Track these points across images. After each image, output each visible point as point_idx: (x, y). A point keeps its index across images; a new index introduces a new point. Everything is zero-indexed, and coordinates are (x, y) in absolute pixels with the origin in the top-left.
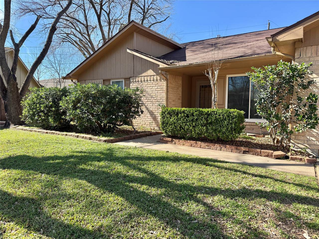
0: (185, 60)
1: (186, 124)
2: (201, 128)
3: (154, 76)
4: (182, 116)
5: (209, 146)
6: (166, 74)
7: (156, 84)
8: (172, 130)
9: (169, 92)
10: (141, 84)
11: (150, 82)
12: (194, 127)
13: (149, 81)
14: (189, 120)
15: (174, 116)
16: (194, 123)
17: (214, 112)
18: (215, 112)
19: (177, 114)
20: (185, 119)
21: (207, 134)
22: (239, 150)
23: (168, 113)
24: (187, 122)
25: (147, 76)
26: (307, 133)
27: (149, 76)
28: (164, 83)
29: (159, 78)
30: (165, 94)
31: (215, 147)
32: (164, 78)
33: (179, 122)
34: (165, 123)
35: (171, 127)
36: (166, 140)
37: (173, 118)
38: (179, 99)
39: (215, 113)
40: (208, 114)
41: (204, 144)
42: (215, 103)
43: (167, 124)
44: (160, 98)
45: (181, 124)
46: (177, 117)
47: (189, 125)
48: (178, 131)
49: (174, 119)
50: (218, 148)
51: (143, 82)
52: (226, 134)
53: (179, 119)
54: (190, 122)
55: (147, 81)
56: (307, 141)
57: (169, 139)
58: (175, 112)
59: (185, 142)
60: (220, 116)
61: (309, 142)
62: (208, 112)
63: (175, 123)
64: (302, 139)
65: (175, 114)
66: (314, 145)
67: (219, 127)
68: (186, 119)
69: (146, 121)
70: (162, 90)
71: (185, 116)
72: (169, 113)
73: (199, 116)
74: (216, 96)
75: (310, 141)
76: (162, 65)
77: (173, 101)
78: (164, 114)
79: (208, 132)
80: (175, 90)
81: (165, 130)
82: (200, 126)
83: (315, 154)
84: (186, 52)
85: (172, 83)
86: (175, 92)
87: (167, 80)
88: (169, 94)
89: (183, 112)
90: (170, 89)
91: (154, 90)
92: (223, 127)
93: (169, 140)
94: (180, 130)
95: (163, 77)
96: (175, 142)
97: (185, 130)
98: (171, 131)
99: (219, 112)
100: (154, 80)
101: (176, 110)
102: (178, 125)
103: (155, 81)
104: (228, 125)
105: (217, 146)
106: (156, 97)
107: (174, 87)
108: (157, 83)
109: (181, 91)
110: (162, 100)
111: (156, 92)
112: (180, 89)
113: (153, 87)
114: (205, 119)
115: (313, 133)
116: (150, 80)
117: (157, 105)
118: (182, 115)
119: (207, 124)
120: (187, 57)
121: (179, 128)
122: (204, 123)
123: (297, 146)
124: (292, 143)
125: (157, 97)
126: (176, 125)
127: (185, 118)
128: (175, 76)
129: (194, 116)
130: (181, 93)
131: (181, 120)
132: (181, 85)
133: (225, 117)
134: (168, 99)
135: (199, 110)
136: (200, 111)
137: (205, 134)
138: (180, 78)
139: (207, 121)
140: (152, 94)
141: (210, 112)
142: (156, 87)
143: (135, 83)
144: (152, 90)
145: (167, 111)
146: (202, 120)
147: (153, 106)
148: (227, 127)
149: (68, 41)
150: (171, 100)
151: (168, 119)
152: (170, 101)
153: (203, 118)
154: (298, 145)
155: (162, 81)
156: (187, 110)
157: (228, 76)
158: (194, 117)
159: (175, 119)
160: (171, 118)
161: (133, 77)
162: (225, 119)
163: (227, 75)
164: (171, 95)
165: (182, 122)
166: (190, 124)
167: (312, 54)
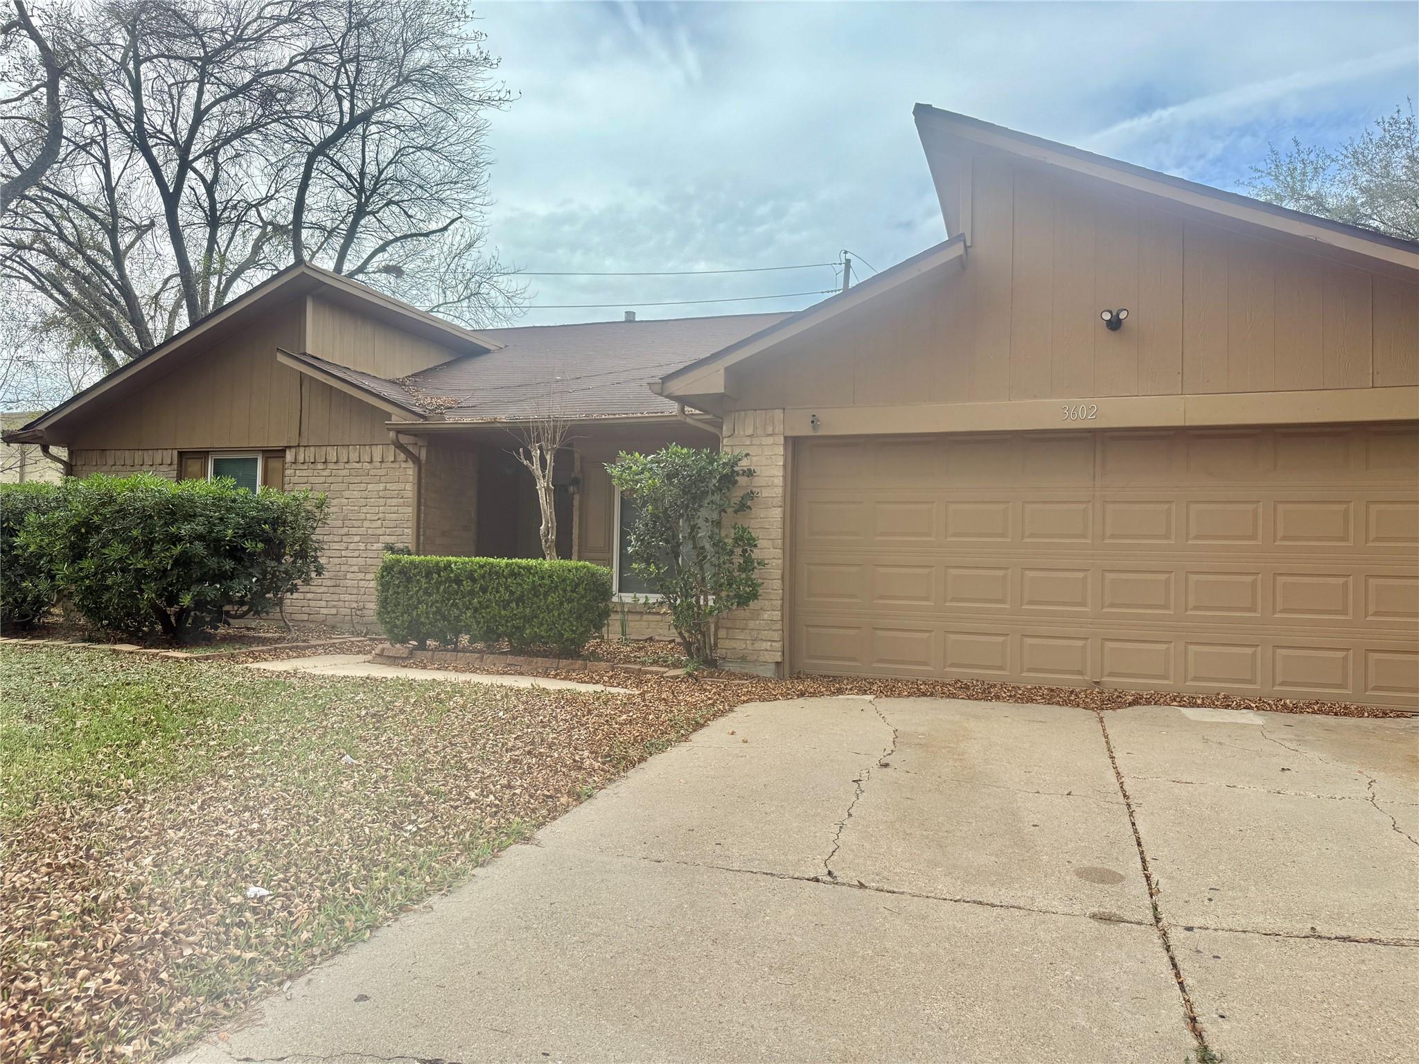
1: (452, 605)
4: (443, 579)
7: (380, 476)
9: (426, 504)
10: (326, 473)
14: (462, 591)
15: (418, 581)
16: (475, 601)
18: (532, 567)
19: (428, 576)
20: (451, 590)
23: (399, 573)
26: (751, 623)
28: (409, 474)
29: (390, 455)
30: (410, 509)
31: (532, 666)
32: (409, 457)
35: (408, 615)
36: (390, 654)
37: (416, 587)
38: (466, 528)
39: (533, 571)
41: (502, 662)
42: (548, 544)
43: (397, 605)
45: (439, 605)
46: (429, 582)
47: (461, 606)
49: (418, 591)
52: (556, 627)
53: (432, 588)
56: (752, 641)
57: (401, 650)
58: (420, 569)
61: (756, 644)
64: (741, 637)
65: (422, 573)
66: (767, 651)
68: (454, 588)
69: (341, 604)
70: (402, 498)
71: (450, 581)
72: (403, 573)
73: (491, 579)
74: (550, 525)
76: (400, 416)
77: (443, 533)
78: (388, 574)
80: (451, 499)
85: (438, 474)
86: (452, 505)
87: (417, 462)
88: (425, 511)
91: (374, 494)
95: (403, 452)
98: (407, 625)
99: (542, 570)
100: (372, 462)
103: (377, 464)
106: (377, 519)
107: (443, 487)
108: (382, 472)
109: (473, 501)
111: (382, 501)
112: (471, 493)
113: (368, 483)
116: (360, 462)
118: (443, 576)
122: (503, 601)
125: (384, 519)
128: (450, 452)
130: (472, 508)
131: (439, 592)
132: (476, 480)
133: (556, 583)
134: (422, 527)
138: (470, 459)
139: (511, 593)
140: (364, 510)
142: (382, 486)
143: (303, 467)
144: (364, 494)
147: (366, 549)
149: (20, 273)
150: (434, 529)
151: (400, 589)
152: (430, 533)
155: (403, 465)
160: (407, 588)
161: (299, 446)
164: (433, 514)
165: (443, 597)
167: (755, 428)
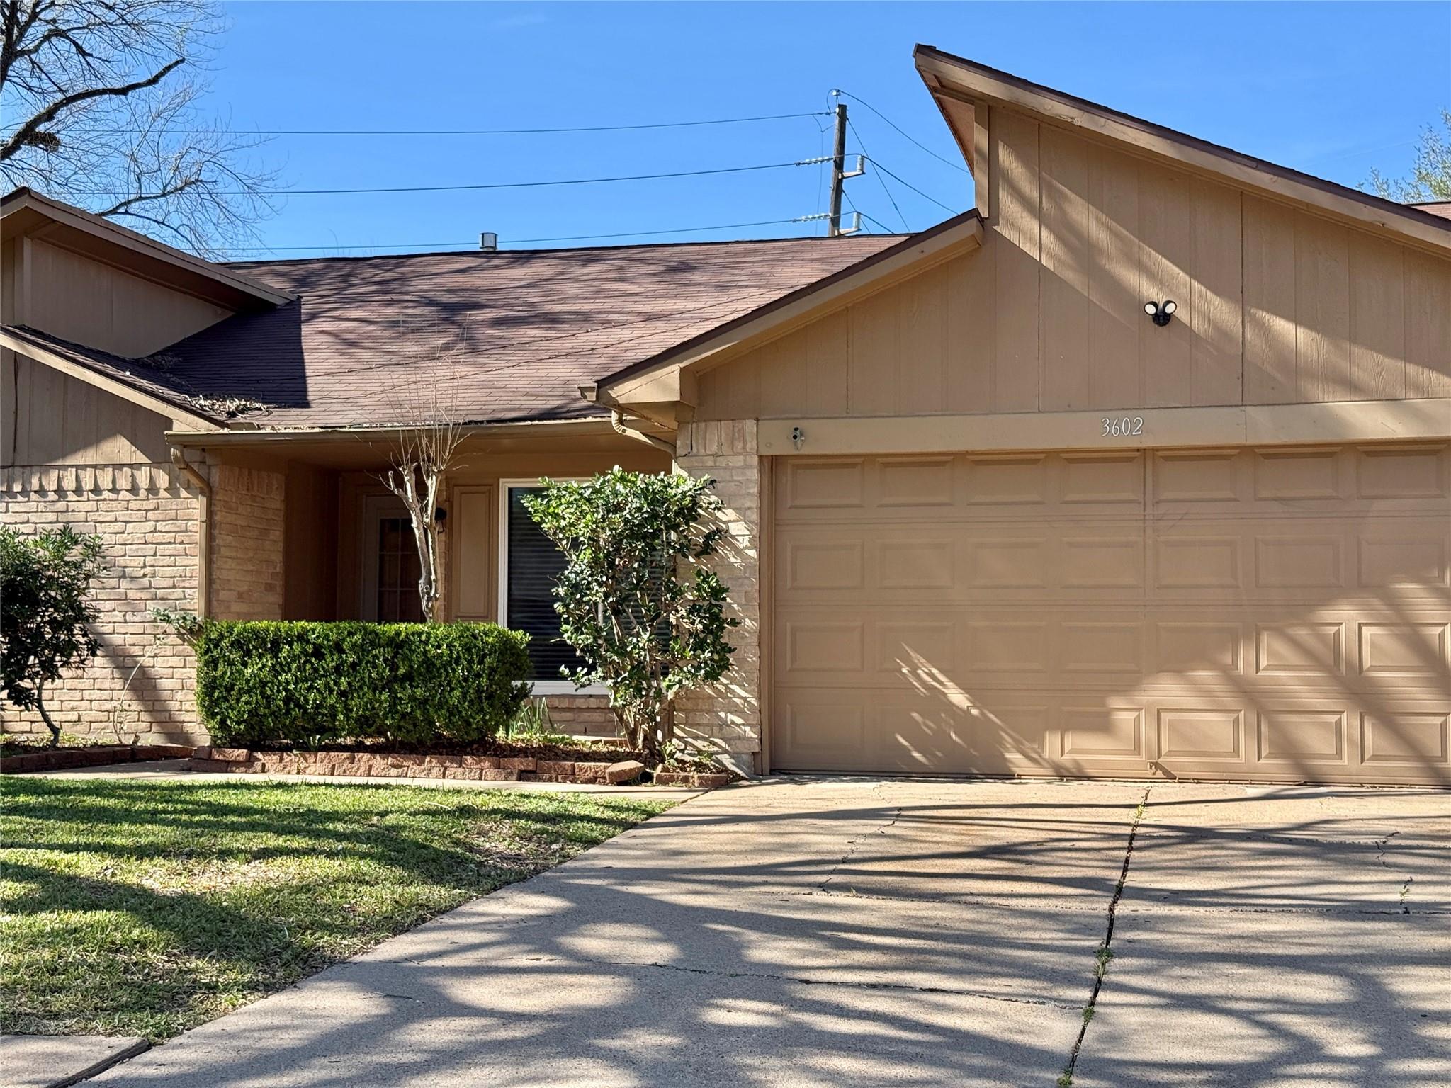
0: (300, 400)
1: (310, 688)
2: (370, 696)
3: (139, 469)
4: (297, 652)
5: (401, 767)
6: (203, 462)
7: (147, 511)
8: (250, 712)
9: (219, 552)
10: (61, 505)
11: (113, 496)
12: (343, 694)
13: (106, 495)
14: (323, 668)
15: (260, 656)
16: (343, 680)
17: (420, 634)
18: (422, 632)
19: (275, 649)
20: (308, 666)
21: (393, 718)
22: (504, 769)
23: (232, 645)
24: (316, 678)
25: (95, 466)
26: (719, 702)
27: (106, 466)
28: (196, 507)
29: (163, 480)
30: (197, 560)
31: (425, 766)
32: (194, 480)
33: (283, 678)
34: (221, 685)
35: (246, 703)
36: (221, 758)
37: (257, 664)
38: (269, 588)
39: (423, 638)
40: (398, 644)
41: (382, 762)
42: (430, 604)
43: (229, 689)
44: (169, 582)
45: (292, 687)
46: (276, 656)
47: (322, 689)
48: (276, 717)
49: (260, 669)
50: (434, 771)
51: (71, 497)
52: (460, 712)
53: (281, 665)
54: (326, 676)
55: (96, 490)
56: (721, 726)
57: (236, 752)
58: (264, 640)
59: (306, 760)
60: (439, 647)
61: (726, 730)
62: (398, 633)
63: (263, 684)
64: (705, 721)
65: (266, 644)
66: (740, 738)
67: (437, 691)
68: (312, 664)
69: (85, 704)
70: (182, 543)
71: (306, 654)
72: (237, 644)
73: (363, 650)
74: (433, 577)
75: (728, 726)
76: (184, 424)
77: (240, 596)
78: (216, 646)
79: (397, 712)
80: (250, 543)
81: (218, 717)
82: (369, 688)
83: (742, 769)
84: (307, 344)
85: (234, 505)
86: (251, 554)
87: (207, 490)
88: (218, 563)
89: (298, 637)
90: (222, 539)
91: (138, 538)
92: (452, 689)
93: (239, 756)
94: (288, 712)
95: (186, 475)
96: (264, 765)
97: (306, 710)
98: (246, 716)
99: (436, 636)
100: (134, 490)
101: (268, 630)
102: (278, 691)
103: (143, 493)
104: (466, 679)
105: (430, 762)
106: (145, 576)
107: (242, 526)
108: (152, 504)
109: (280, 547)
110: (177, 593)
111: (150, 549)
112: (277, 534)
113: (127, 522)
114: (385, 660)
115: (736, 700)
116: (114, 490)
117: (150, 616)
118: (297, 648)
119: (395, 678)
120: (311, 384)
121: (281, 703)
122: (382, 679)
123: (692, 745)
124: (679, 738)
125: (153, 576)
126: (269, 693)
127: (306, 662)
128: (250, 474)
129: (344, 652)
130: (278, 558)
131: (290, 670)
132: (282, 514)
133: (458, 652)
134: (214, 586)
135: (365, 628)
136: (365, 633)
137: (387, 719)
138: (275, 482)
139: (394, 668)
140: (121, 562)
141: (403, 634)
142: (149, 526)
143: (20, 498)
144: (121, 538)
145: (231, 634)
146: (373, 667)
147: (125, 622)
148: (462, 687)
150: (230, 590)
151: (234, 668)
152: (223, 595)
153: (378, 659)
154: (695, 743)
155: (183, 493)
156: (313, 631)
157: (506, 484)
158: (344, 656)
159: (264, 666)
160: (245, 665)
161: (13, 466)
162: (458, 658)
163: (501, 480)
164: (228, 567)
165: (296, 677)
166: (327, 685)
167: (720, 446)
